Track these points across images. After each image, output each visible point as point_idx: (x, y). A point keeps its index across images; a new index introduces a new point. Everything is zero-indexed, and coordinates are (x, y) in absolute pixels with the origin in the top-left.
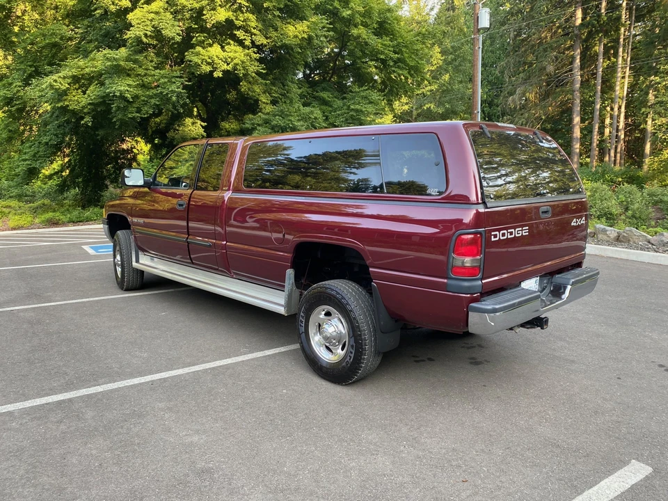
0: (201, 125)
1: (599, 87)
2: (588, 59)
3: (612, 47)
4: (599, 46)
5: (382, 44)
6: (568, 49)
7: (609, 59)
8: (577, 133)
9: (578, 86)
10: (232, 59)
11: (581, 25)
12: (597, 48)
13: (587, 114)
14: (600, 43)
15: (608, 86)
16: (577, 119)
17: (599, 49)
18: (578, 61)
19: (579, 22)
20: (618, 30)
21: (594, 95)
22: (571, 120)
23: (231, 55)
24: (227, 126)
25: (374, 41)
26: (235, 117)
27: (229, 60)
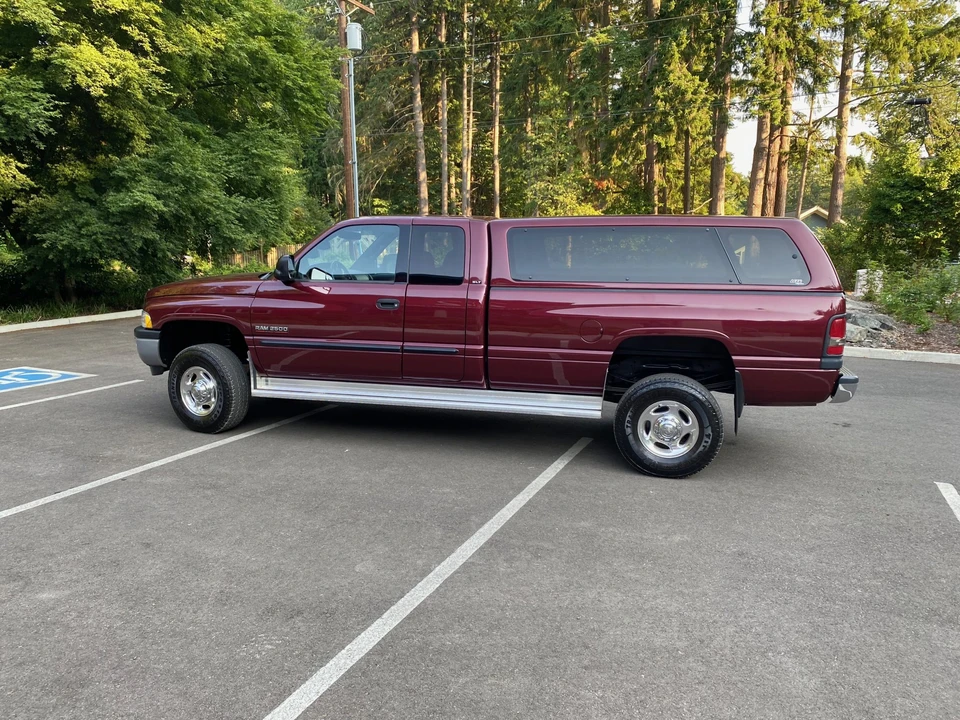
0: (17, 167)
1: (446, 136)
2: (431, 99)
3: (454, 86)
4: (443, 82)
5: (285, 65)
6: (405, 82)
7: (451, 101)
8: (424, 193)
9: (421, 130)
10: (118, 69)
11: (421, 54)
12: (438, 85)
13: (435, 169)
14: (442, 79)
15: (454, 137)
16: (423, 175)
17: (441, 86)
18: (419, 99)
19: (416, 49)
20: (461, 67)
21: (439, 146)
22: (415, 175)
23: (119, 62)
24: (67, 171)
25: (276, 58)
26: (81, 157)
27: (114, 70)
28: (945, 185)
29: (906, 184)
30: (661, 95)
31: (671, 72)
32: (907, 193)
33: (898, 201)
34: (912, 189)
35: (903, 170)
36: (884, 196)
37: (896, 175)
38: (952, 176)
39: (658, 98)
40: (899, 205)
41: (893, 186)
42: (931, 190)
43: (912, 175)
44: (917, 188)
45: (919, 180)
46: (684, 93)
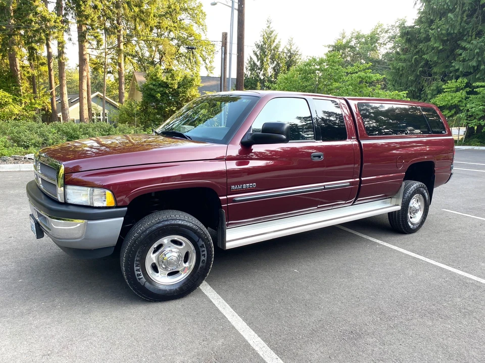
28: (176, 86)
29: (160, 84)
30: (33, 19)
31: (37, 6)
32: (162, 89)
33: (158, 92)
34: (163, 87)
35: (157, 78)
36: (152, 89)
37: (155, 80)
38: (178, 83)
39: (32, 21)
40: (159, 94)
41: (154, 85)
42: (171, 88)
43: (162, 81)
44: (165, 87)
45: (166, 83)
46: (49, 21)
